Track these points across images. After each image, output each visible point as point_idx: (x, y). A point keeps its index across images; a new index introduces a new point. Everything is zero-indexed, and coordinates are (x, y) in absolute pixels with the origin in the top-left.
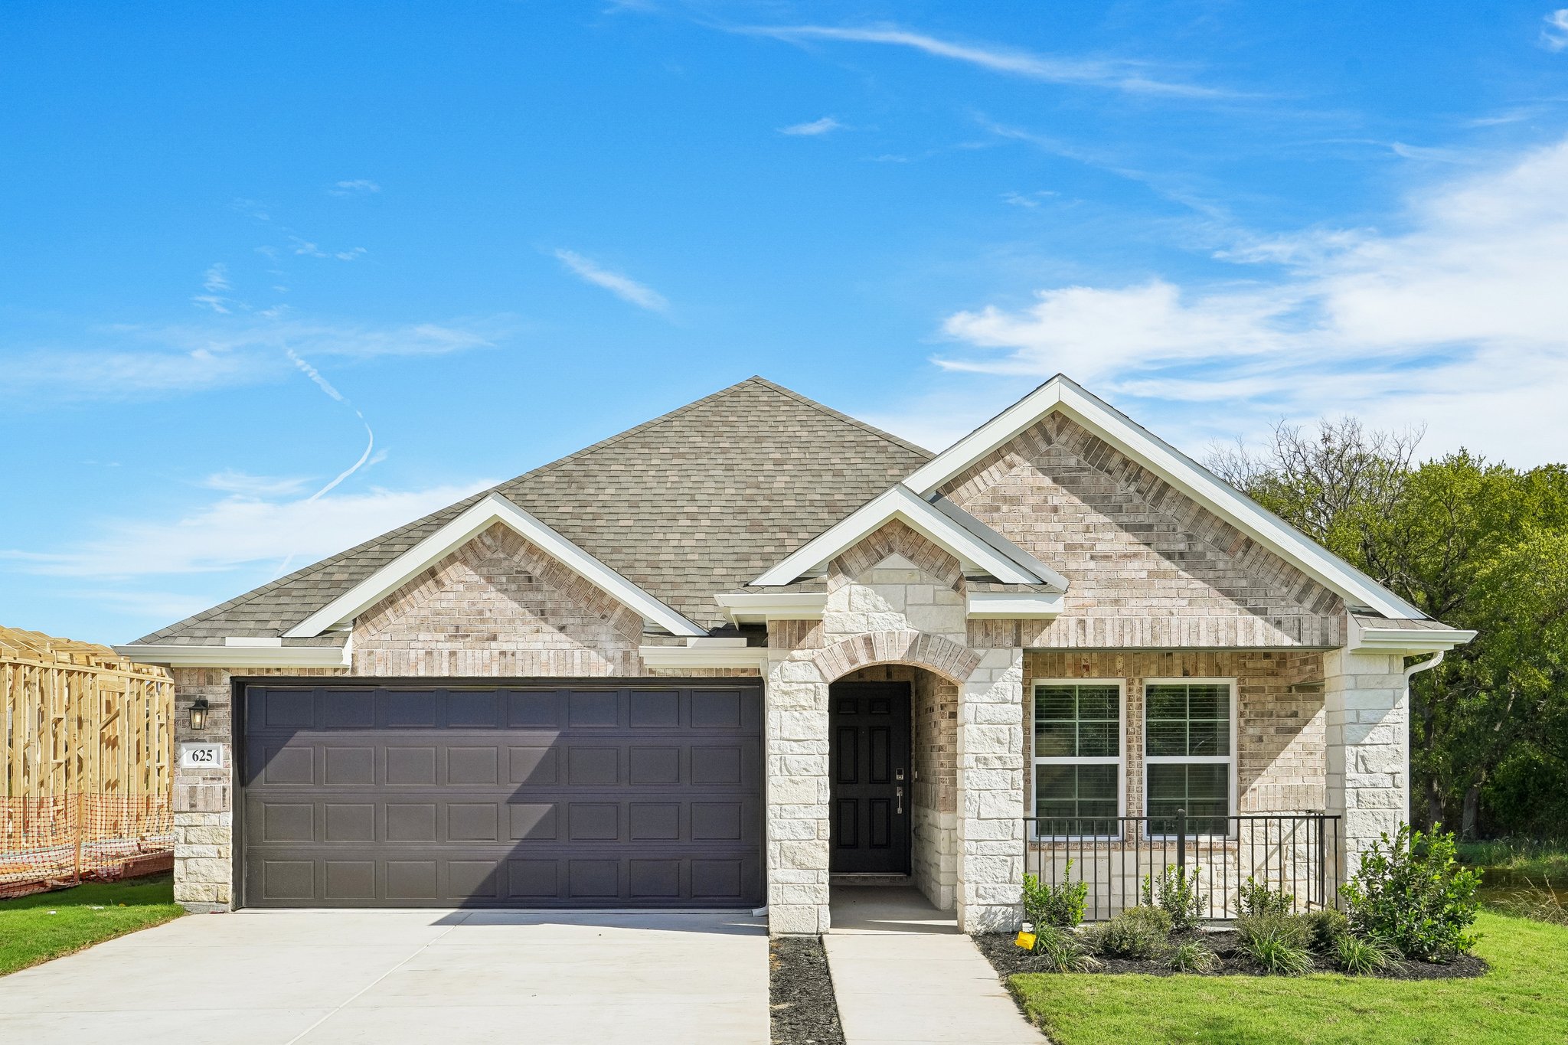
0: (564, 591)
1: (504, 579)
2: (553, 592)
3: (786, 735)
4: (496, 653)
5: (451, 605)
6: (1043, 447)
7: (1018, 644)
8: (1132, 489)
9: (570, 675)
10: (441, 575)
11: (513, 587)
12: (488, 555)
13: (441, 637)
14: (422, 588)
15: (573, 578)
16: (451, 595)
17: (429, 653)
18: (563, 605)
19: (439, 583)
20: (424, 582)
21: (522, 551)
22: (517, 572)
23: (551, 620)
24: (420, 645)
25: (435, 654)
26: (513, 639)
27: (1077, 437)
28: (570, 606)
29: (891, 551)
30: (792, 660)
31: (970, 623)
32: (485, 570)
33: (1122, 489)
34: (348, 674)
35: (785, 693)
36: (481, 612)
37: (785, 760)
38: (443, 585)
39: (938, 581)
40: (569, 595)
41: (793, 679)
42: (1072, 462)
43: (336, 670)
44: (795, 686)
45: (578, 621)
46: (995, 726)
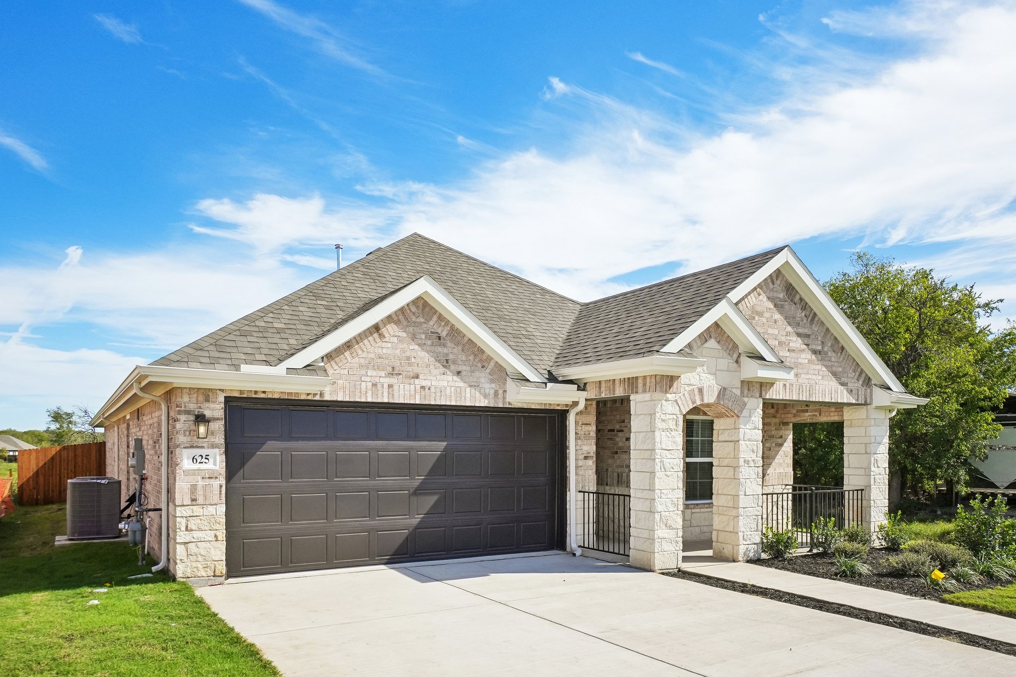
0: (460, 348)
1: (423, 336)
2: (454, 348)
3: (664, 447)
4: (418, 387)
5: (389, 352)
6: (771, 286)
7: (761, 396)
8: (803, 314)
9: (464, 404)
10: (384, 330)
11: (429, 342)
12: (414, 319)
13: (383, 374)
14: (371, 338)
15: (466, 339)
16: (389, 345)
17: (374, 385)
18: (459, 357)
19: (381, 336)
20: (371, 334)
21: (435, 318)
22: (432, 332)
23: (452, 367)
24: (368, 379)
25: (379, 386)
26: (429, 378)
27: (783, 282)
28: (464, 358)
29: (711, 337)
30: (667, 400)
31: (742, 382)
32: (411, 329)
33: (800, 314)
34: (317, 398)
35: (663, 420)
36: (408, 358)
37: (663, 462)
38: (384, 337)
39: (729, 357)
40: (463, 350)
41: (667, 412)
42: (781, 296)
43: (308, 394)
44: (668, 417)
45: (468, 368)
46: (752, 442)
